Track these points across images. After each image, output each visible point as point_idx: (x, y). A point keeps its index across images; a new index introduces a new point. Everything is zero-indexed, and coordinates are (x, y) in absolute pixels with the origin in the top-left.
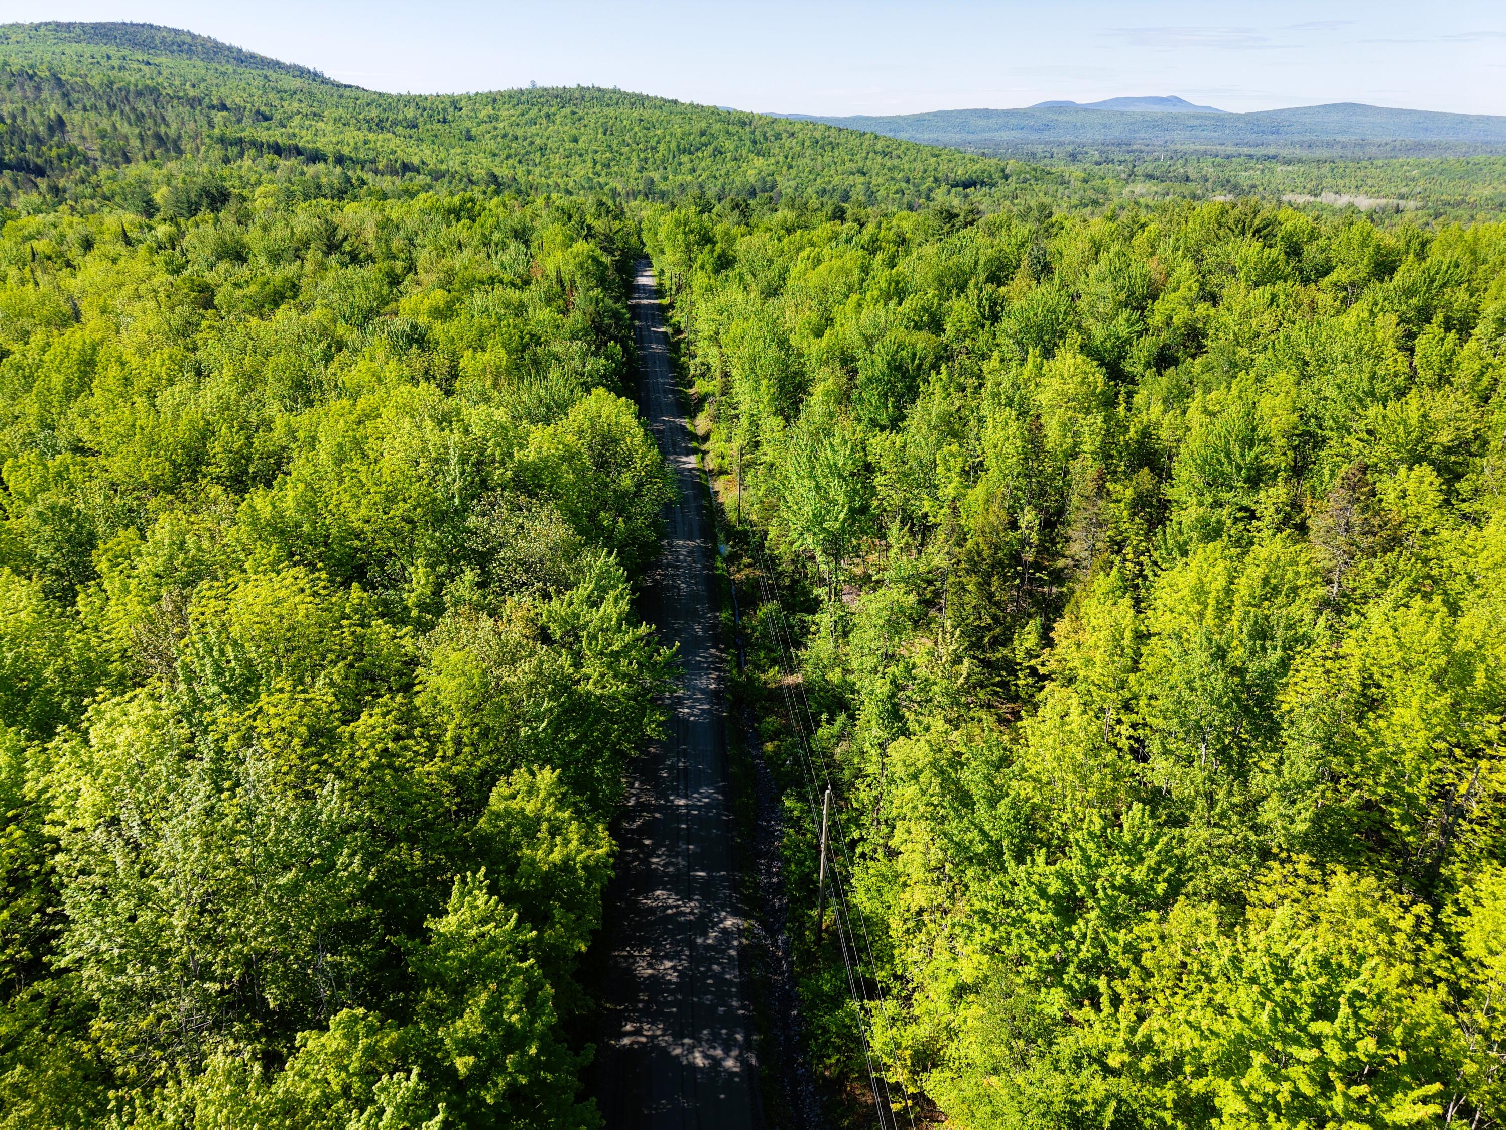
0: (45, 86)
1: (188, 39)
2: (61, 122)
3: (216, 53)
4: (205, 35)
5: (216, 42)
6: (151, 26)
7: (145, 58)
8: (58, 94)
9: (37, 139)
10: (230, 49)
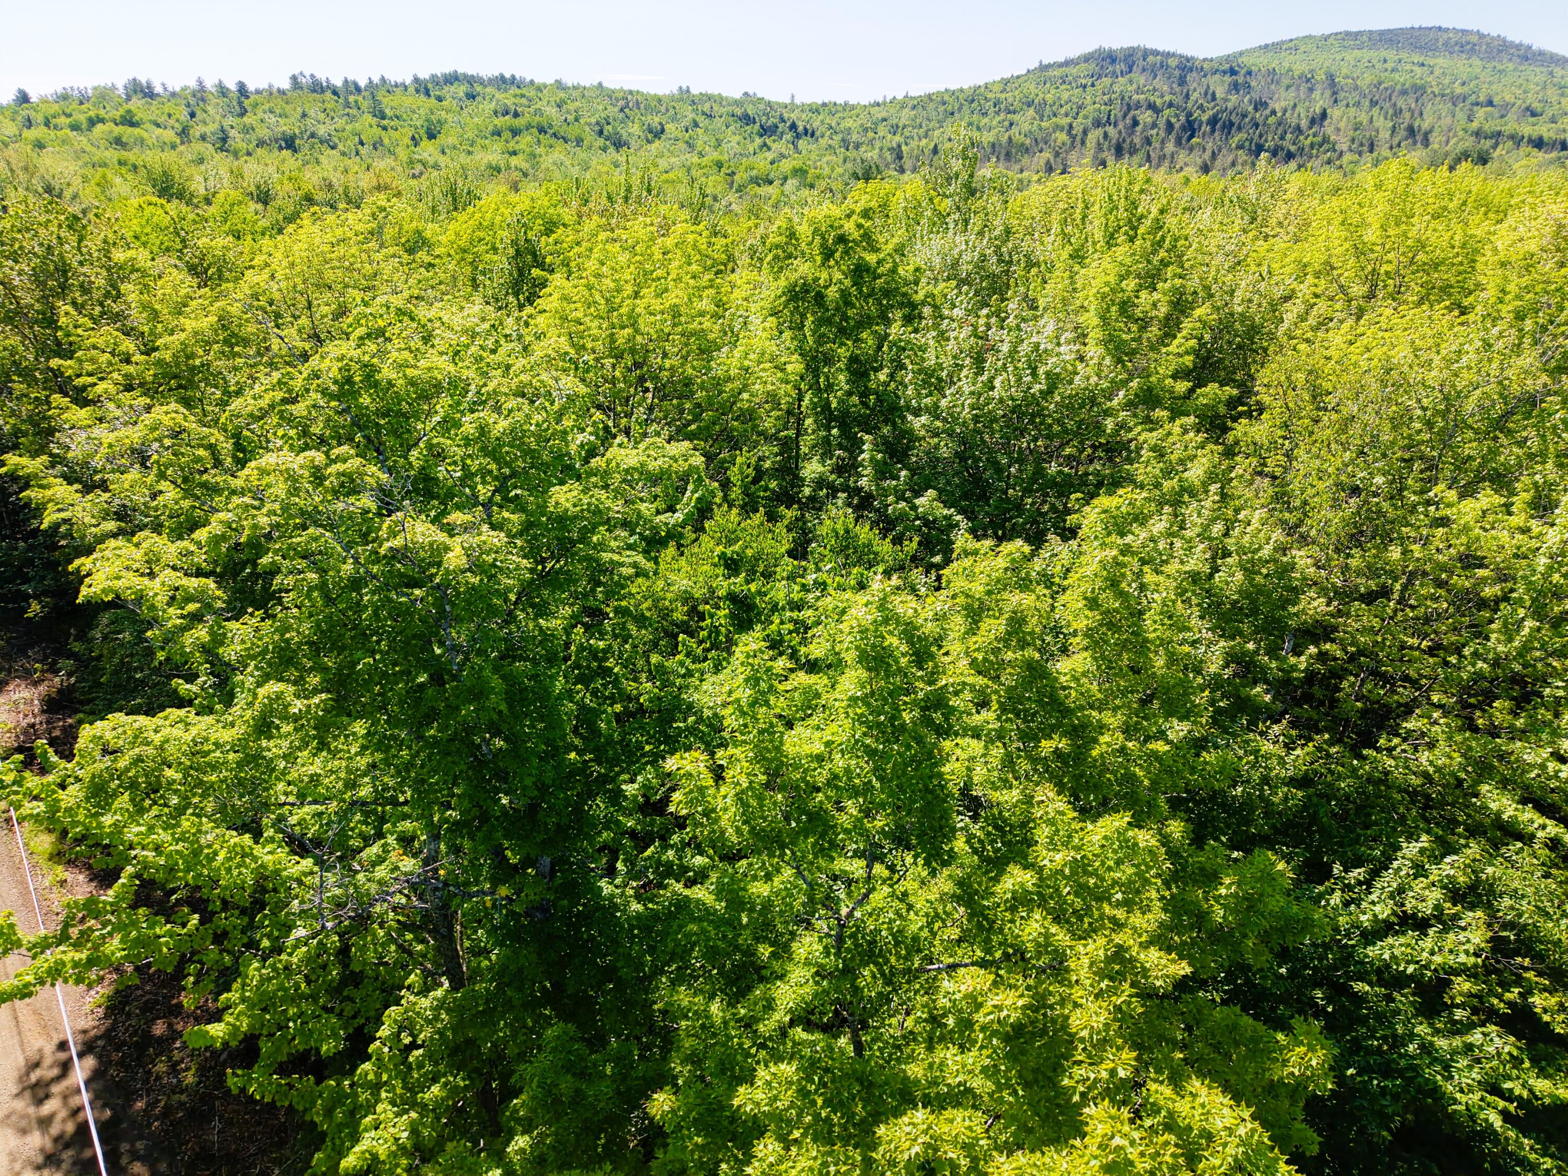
0: (1319, 87)
1: (1475, 39)
2: (1324, 115)
3: (1500, 51)
4: (1494, 34)
5: (1504, 40)
6: (1440, 28)
7: (1421, 59)
8: (1328, 93)
9: (1298, 130)
10: (1518, 47)
